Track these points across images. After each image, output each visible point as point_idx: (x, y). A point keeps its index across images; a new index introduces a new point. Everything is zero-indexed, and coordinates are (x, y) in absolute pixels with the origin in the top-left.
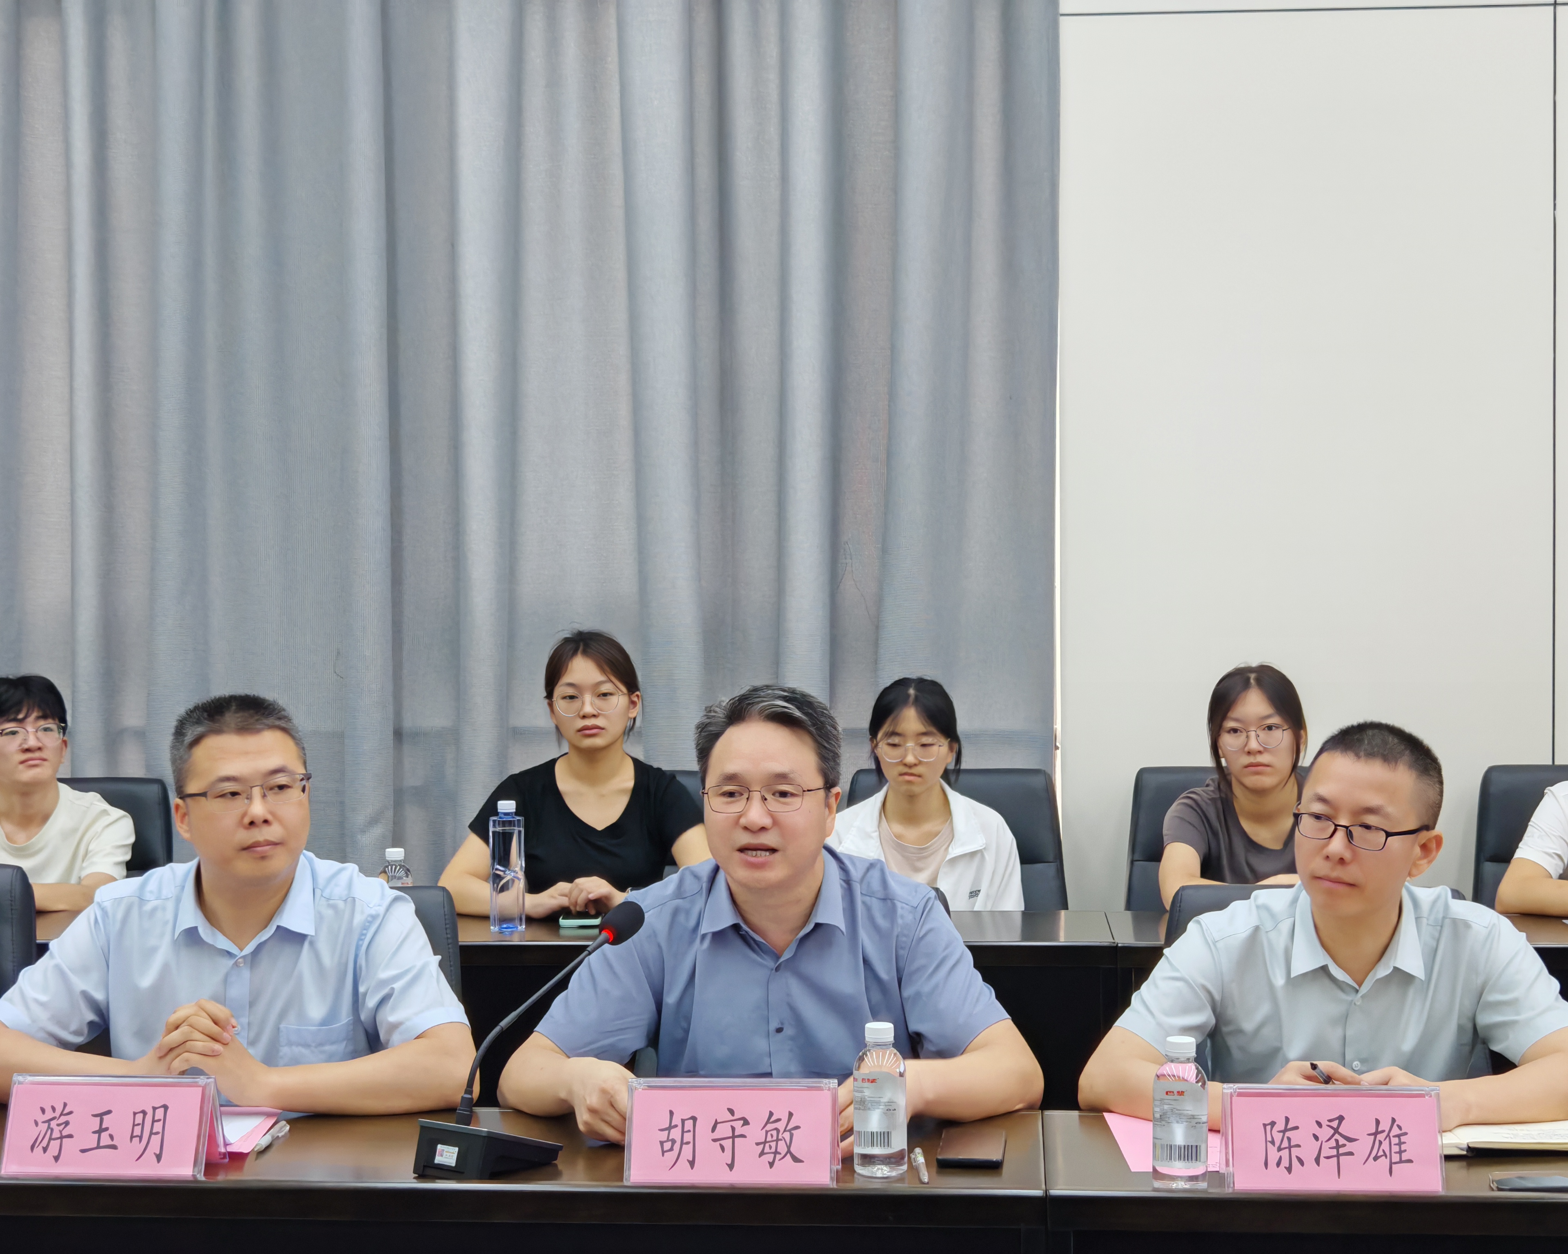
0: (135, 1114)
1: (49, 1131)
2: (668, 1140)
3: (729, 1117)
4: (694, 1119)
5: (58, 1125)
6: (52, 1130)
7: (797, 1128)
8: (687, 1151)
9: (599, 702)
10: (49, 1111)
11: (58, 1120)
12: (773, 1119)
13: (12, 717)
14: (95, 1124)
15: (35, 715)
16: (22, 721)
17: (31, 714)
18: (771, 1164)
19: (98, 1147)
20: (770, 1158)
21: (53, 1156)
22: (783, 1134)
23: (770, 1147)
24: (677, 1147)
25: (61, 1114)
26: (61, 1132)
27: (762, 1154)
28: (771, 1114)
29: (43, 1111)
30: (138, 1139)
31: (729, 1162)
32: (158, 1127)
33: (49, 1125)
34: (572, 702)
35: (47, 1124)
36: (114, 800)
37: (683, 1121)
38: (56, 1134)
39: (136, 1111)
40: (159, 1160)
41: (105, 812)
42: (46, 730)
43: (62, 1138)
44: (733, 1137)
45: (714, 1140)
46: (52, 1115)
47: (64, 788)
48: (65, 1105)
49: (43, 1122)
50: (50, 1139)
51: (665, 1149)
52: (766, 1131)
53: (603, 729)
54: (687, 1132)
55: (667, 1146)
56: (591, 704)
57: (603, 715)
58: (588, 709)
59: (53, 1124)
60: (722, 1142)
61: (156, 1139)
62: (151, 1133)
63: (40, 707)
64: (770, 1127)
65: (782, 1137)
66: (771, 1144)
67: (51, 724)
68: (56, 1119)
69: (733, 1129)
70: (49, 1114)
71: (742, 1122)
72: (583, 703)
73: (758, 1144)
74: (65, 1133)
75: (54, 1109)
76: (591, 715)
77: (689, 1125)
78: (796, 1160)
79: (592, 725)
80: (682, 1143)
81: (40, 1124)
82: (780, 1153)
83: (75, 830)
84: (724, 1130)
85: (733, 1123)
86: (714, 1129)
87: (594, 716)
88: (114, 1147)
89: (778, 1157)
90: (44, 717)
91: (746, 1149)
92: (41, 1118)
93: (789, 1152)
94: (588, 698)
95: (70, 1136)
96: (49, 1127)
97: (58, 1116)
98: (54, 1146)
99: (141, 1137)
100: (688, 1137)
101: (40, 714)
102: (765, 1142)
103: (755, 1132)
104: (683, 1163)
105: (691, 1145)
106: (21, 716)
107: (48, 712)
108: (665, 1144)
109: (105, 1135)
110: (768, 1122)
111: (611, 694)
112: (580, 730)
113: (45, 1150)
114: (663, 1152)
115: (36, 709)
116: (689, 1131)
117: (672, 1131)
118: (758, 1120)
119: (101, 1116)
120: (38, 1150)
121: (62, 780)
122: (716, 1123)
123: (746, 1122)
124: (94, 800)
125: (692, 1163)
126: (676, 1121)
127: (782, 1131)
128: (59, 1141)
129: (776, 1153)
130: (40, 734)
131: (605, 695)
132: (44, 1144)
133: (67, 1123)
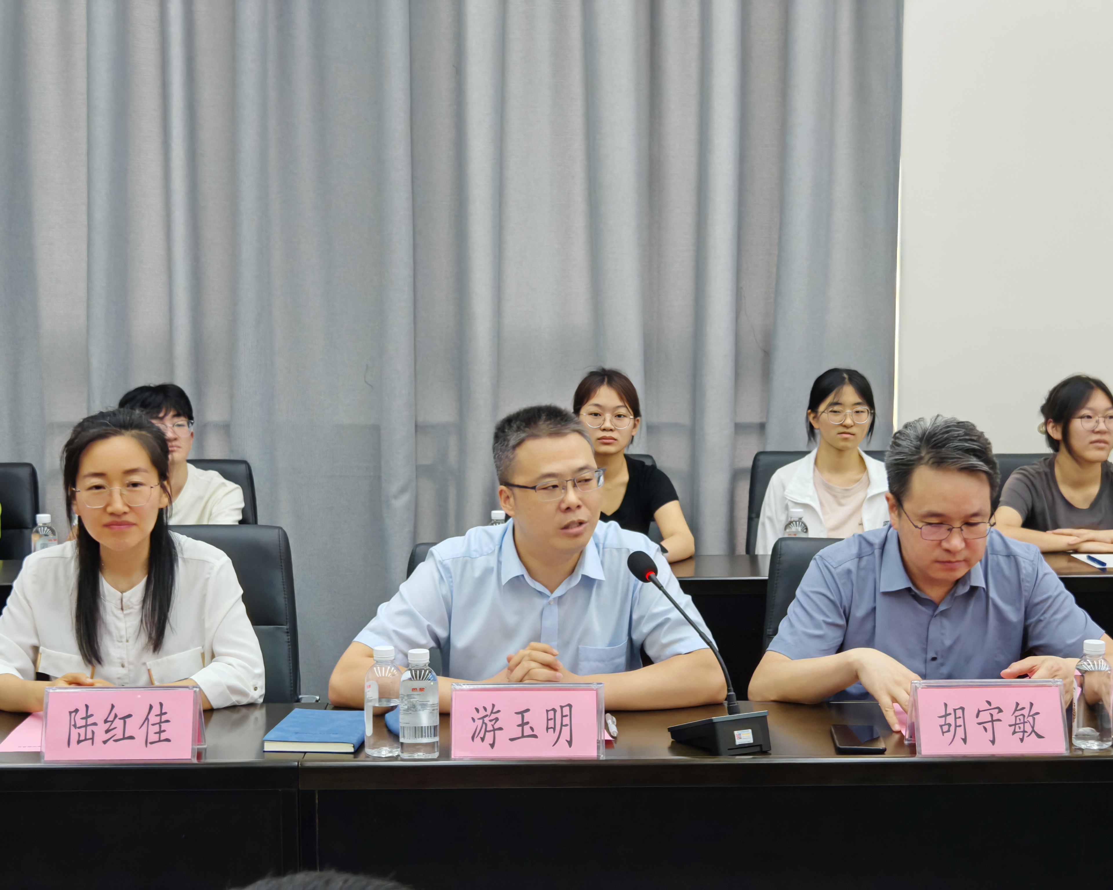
0: (547, 711)
1: (484, 726)
2: (945, 724)
3: (988, 707)
4: (963, 709)
5: (491, 721)
6: (486, 724)
7: (1038, 713)
8: (960, 731)
9: (616, 421)
10: (482, 710)
11: (489, 717)
12: (1018, 708)
13: (155, 415)
14: (518, 719)
15: (171, 413)
16: (162, 419)
17: (169, 413)
18: (1022, 740)
19: (523, 736)
20: (1020, 735)
21: (490, 744)
22: (1028, 718)
23: (1020, 728)
24: (952, 728)
25: (492, 713)
26: (493, 726)
27: (1014, 732)
28: (1018, 704)
29: (477, 710)
30: (552, 730)
31: (992, 739)
32: (566, 720)
33: (483, 721)
34: (596, 418)
35: (481, 721)
36: (227, 476)
37: (955, 710)
38: (490, 728)
39: (548, 709)
40: (570, 746)
41: (223, 484)
42: (179, 425)
43: (494, 730)
44: (992, 721)
45: (980, 724)
46: (485, 713)
47: (190, 467)
48: (493, 706)
49: (479, 719)
50: (486, 731)
51: (944, 731)
52: (1015, 716)
53: (615, 440)
54: (958, 718)
55: (945, 728)
56: (611, 421)
57: (617, 430)
58: (608, 425)
59: (486, 720)
60: (985, 725)
61: (566, 730)
62: (562, 725)
63: (175, 408)
64: (1018, 713)
65: (1028, 721)
66: (1020, 725)
67: (182, 421)
68: (488, 717)
69: (992, 715)
70: (482, 713)
71: (997, 710)
72: (604, 420)
73: (1010, 726)
74: (496, 726)
75: (485, 709)
76: (609, 429)
77: (959, 713)
78: (1040, 736)
79: (610, 436)
80: (956, 726)
81: (476, 720)
82: (1027, 732)
83: (201, 498)
84: (985, 716)
85: (991, 711)
86: (977, 716)
87: (611, 430)
88: (535, 736)
89: (1026, 734)
90: (178, 415)
91: (1002, 729)
92: (477, 716)
93: (1033, 731)
94: (608, 416)
95: (501, 729)
96: (483, 722)
97: (489, 715)
98: (489, 736)
99: (554, 729)
100: (960, 722)
101: (175, 413)
102: (1015, 724)
103: (1008, 717)
104: (958, 740)
105: (963, 727)
106: (161, 415)
107: (181, 412)
108: (943, 727)
109: (527, 728)
110: (1016, 710)
111: (625, 416)
112: (599, 439)
113: (483, 739)
114: (943, 733)
115: (172, 409)
116: (960, 717)
117: (948, 717)
118: (1009, 708)
119: (522, 713)
120: (478, 740)
121: (189, 461)
122: (979, 712)
123: (1000, 711)
124: (214, 476)
125: (965, 740)
126: (950, 710)
127: (1026, 716)
128: (492, 732)
129: (1024, 732)
130: (176, 429)
131: (619, 416)
132: (482, 735)
133: (497, 719)
